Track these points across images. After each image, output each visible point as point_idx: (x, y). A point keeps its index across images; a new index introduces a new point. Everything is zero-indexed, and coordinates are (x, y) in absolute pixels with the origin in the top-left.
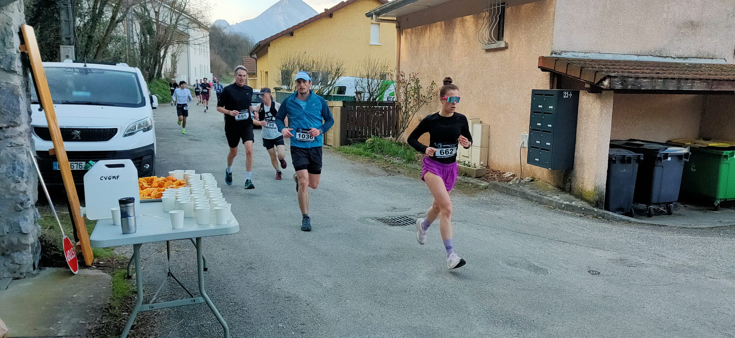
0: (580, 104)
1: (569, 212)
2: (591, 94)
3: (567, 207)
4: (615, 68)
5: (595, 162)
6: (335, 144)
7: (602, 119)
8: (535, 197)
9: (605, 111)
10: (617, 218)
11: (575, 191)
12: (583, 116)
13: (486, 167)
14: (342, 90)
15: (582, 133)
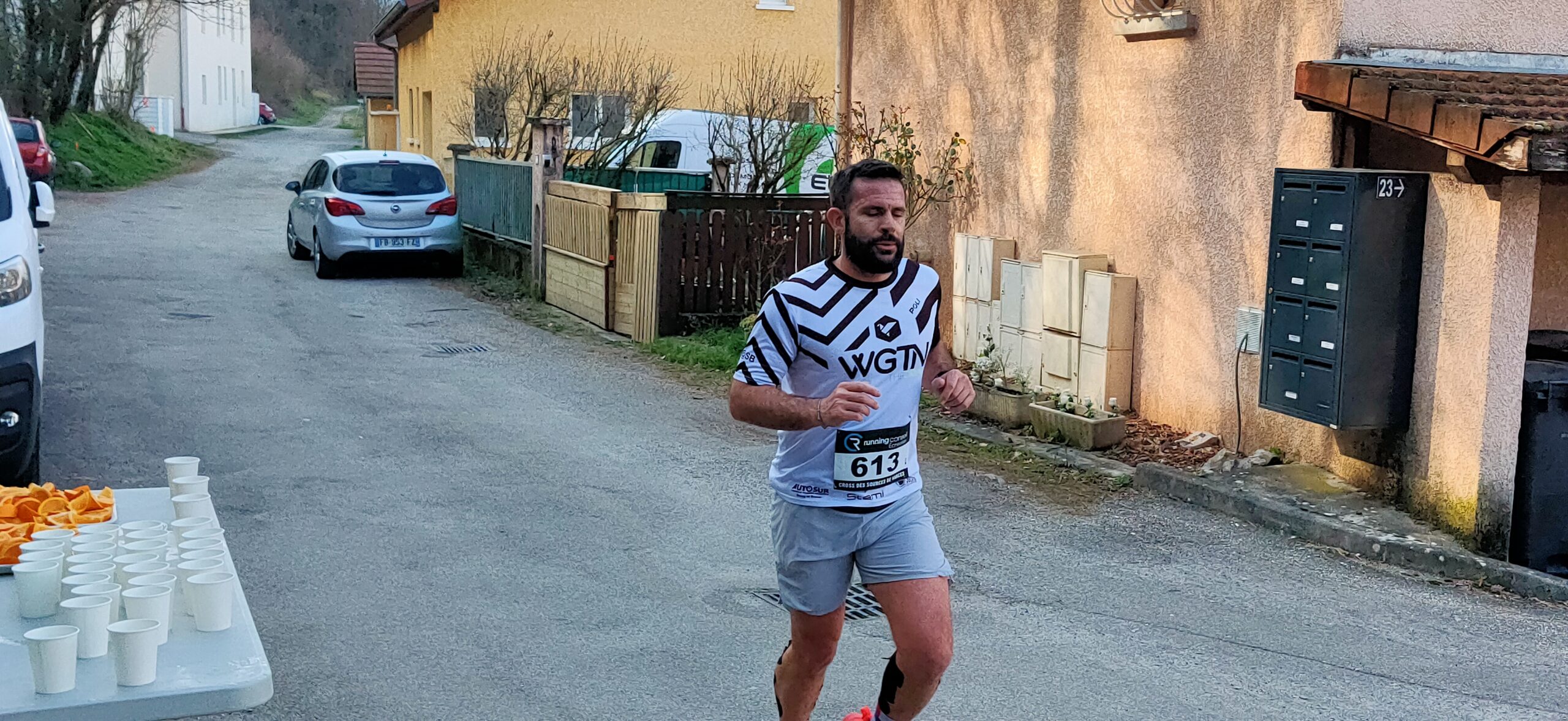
0: (1430, 219)
1: (1394, 569)
2: (1466, 186)
3: (1389, 553)
4: (1542, 103)
5: (1481, 406)
6: (641, 333)
7: (1502, 269)
8: (1285, 517)
9: (1513, 241)
10: (1552, 589)
11: (1416, 500)
12: (1441, 257)
13: (1125, 413)
14: (668, 153)
15: (1436, 311)
